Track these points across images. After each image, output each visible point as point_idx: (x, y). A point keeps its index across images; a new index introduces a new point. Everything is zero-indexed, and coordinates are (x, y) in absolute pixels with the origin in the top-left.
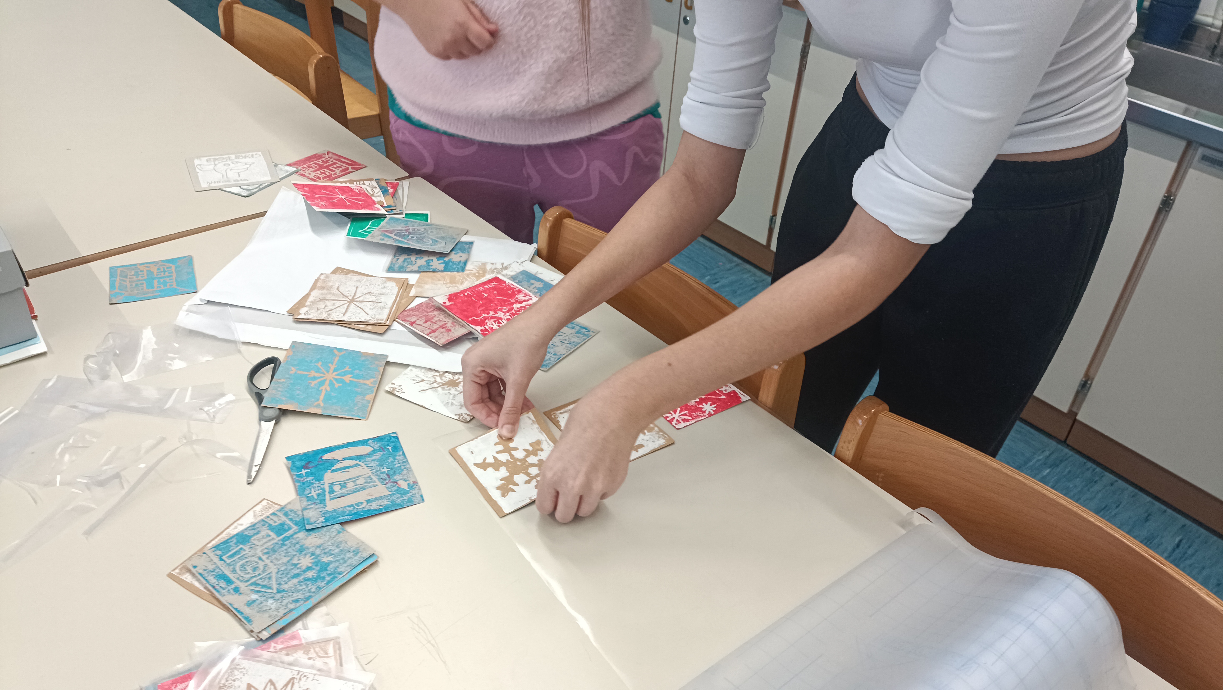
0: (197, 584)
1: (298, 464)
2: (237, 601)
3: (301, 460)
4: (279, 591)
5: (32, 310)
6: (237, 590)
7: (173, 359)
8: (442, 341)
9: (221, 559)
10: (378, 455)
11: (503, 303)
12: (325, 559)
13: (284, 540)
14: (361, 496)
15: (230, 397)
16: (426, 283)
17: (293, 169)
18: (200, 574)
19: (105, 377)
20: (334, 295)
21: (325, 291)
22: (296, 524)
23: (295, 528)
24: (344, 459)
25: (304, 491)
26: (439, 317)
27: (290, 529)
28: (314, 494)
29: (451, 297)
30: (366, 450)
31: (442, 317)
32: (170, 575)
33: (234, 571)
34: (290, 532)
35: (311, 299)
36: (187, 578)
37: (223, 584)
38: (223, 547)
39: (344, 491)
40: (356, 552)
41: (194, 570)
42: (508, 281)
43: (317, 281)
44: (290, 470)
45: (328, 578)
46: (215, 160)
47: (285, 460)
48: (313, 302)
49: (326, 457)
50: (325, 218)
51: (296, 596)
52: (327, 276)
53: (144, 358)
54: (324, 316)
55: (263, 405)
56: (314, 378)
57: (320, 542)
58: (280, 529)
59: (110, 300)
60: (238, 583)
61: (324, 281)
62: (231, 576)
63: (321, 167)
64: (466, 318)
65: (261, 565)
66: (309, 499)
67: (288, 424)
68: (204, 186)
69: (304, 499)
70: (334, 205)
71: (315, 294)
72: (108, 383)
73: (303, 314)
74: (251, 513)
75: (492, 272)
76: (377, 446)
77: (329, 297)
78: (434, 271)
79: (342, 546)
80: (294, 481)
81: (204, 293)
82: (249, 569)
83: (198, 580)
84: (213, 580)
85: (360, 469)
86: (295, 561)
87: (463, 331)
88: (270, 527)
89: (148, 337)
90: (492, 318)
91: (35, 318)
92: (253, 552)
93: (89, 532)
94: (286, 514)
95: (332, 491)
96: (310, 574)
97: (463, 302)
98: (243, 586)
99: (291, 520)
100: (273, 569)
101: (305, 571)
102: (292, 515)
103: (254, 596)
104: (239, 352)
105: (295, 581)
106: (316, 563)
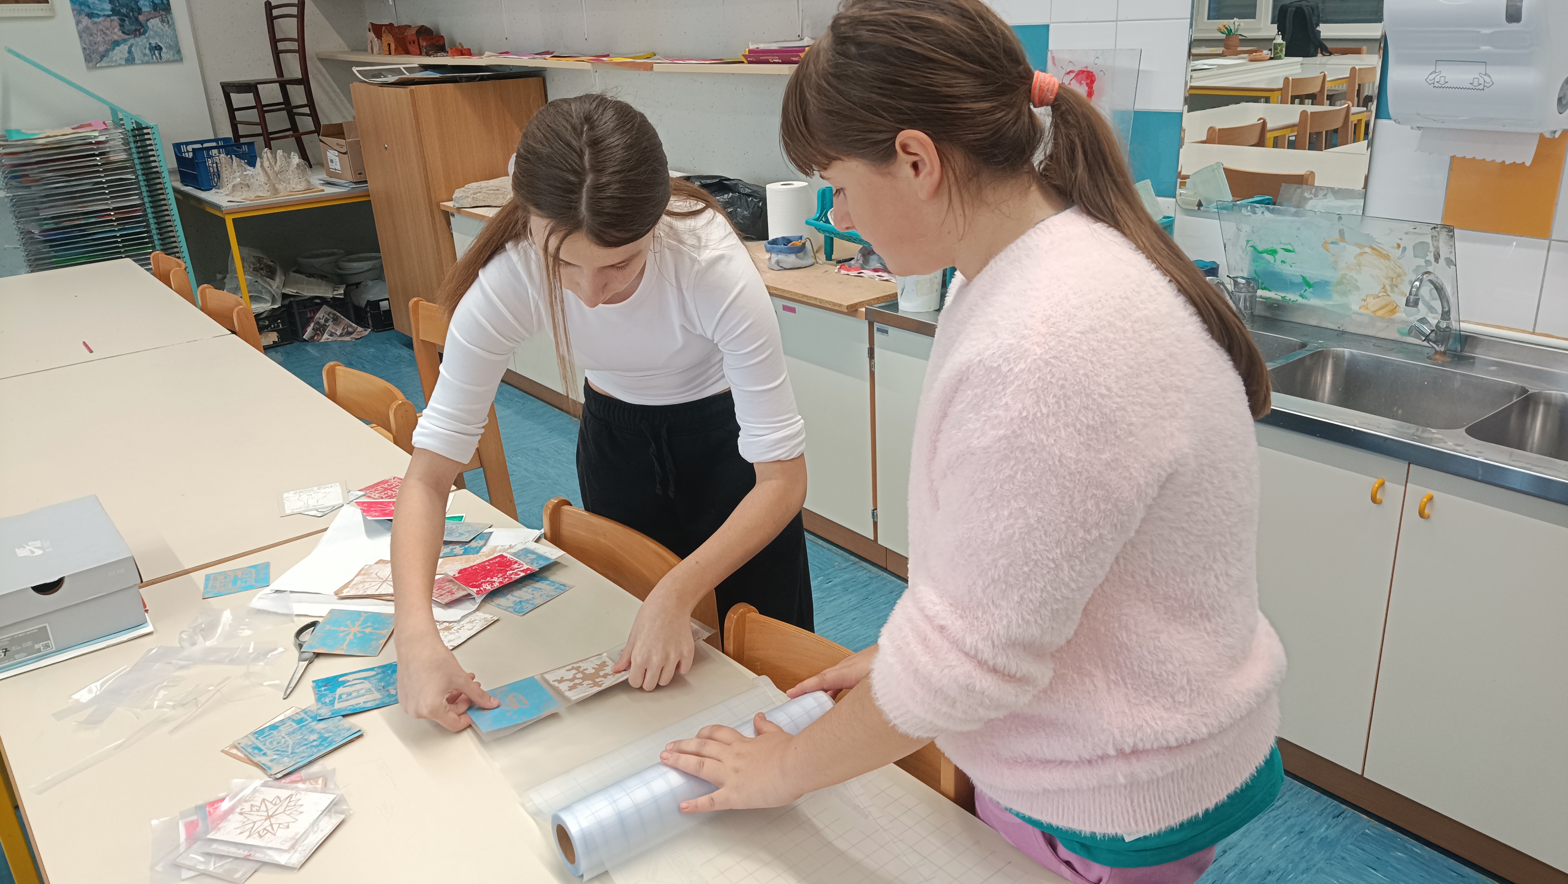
0: (239, 754)
1: (320, 684)
2: (263, 760)
3: (322, 682)
4: (292, 753)
5: (145, 606)
6: (265, 754)
7: (243, 629)
8: (447, 600)
9: (257, 739)
10: (379, 676)
11: (500, 571)
12: (327, 735)
13: (301, 727)
14: (361, 700)
15: (281, 650)
16: (446, 565)
17: (362, 493)
18: (242, 748)
19: (194, 644)
20: (372, 578)
21: (366, 576)
22: (311, 718)
23: (310, 720)
24: (354, 680)
25: (321, 699)
26: (450, 586)
27: (307, 720)
28: (327, 700)
29: (460, 572)
30: (373, 673)
31: (451, 585)
32: (223, 751)
33: (265, 745)
34: (306, 722)
35: (354, 582)
36: (234, 751)
37: (256, 751)
38: (259, 733)
39: (349, 697)
40: (348, 730)
41: (238, 746)
42: (509, 556)
43: (361, 570)
44: (314, 688)
45: (326, 745)
46: (301, 492)
47: (312, 683)
48: (355, 585)
49: (341, 679)
50: (378, 526)
51: (303, 755)
52: (370, 566)
53: (223, 629)
54: (361, 593)
55: (302, 650)
56: (343, 631)
57: (325, 726)
58: (299, 721)
59: (203, 595)
60: (266, 751)
61: (367, 569)
62: (263, 747)
63: (386, 489)
64: (467, 585)
65: (283, 740)
66: (323, 703)
67: (319, 663)
68: (288, 512)
69: (320, 703)
70: (385, 515)
71: (359, 578)
72: (195, 648)
73: (345, 593)
74: (283, 715)
75: (500, 551)
76: (380, 671)
77: (367, 580)
78: (455, 556)
79: (339, 728)
80: (315, 694)
81: (274, 586)
82: (275, 743)
83: (241, 752)
84: (250, 750)
85: (363, 684)
86: (306, 737)
87: (462, 593)
88: (293, 721)
89: (227, 616)
90: (488, 582)
91: (147, 611)
92: (279, 734)
93: (172, 732)
94: (306, 713)
95: (340, 697)
96: (315, 743)
97: (469, 573)
98: (269, 752)
99: (308, 716)
100: (291, 742)
101: (312, 742)
102: (309, 713)
103: (275, 757)
104: (293, 621)
105: (304, 747)
106: (320, 738)
